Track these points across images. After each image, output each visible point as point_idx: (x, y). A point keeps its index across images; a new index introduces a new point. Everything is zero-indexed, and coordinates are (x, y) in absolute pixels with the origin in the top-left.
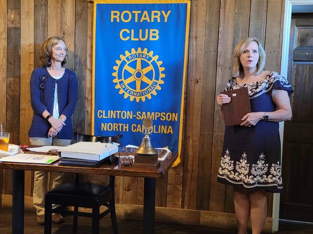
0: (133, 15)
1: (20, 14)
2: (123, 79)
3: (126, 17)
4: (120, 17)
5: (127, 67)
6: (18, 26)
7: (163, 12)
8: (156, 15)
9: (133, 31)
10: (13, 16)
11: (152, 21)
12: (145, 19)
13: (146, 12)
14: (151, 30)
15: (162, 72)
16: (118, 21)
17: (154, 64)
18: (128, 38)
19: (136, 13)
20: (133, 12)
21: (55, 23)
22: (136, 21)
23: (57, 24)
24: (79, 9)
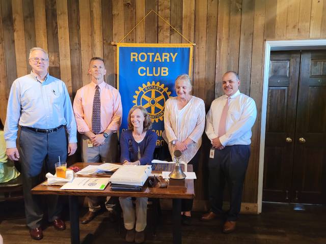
0: (148, 56)
1: (59, 56)
3: (143, 57)
4: (138, 57)
5: (144, 96)
6: (58, 65)
7: (171, 54)
8: (166, 57)
9: (148, 68)
10: (53, 58)
11: (163, 61)
12: (157, 59)
13: (158, 54)
14: (163, 68)
16: (136, 60)
17: (165, 94)
18: (145, 74)
19: (151, 54)
20: (148, 54)
22: (151, 61)
24: (106, 52)
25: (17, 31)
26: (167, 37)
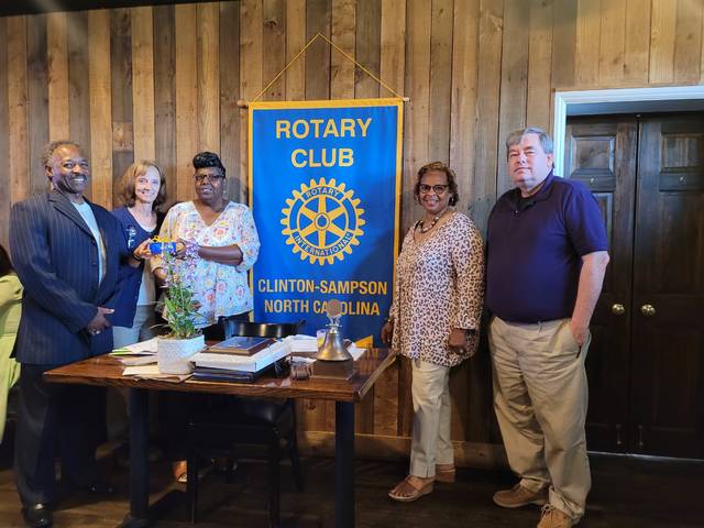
0: (312, 127)
1: (132, 130)
2: (298, 229)
3: (301, 129)
4: (291, 130)
5: (304, 210)
6: (129, 148)
7: (360, 121)
8: (348, 126)
9: (311, 151)
10: (121, 133)
11: (343, 135)
12: (331, 132)
13: (331, 122)
14: (341, 151)
15: (360, 217)
16: (288, 136)
17: (347, 204)
18: (305, 162)
19: (317, 122)
20: (312, 121)
21: (188, 143)
22: (317, 136)
23: (192, 144)
24: (226, 119)
25: (54, 82)
26: (349, 86)
